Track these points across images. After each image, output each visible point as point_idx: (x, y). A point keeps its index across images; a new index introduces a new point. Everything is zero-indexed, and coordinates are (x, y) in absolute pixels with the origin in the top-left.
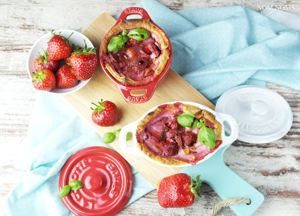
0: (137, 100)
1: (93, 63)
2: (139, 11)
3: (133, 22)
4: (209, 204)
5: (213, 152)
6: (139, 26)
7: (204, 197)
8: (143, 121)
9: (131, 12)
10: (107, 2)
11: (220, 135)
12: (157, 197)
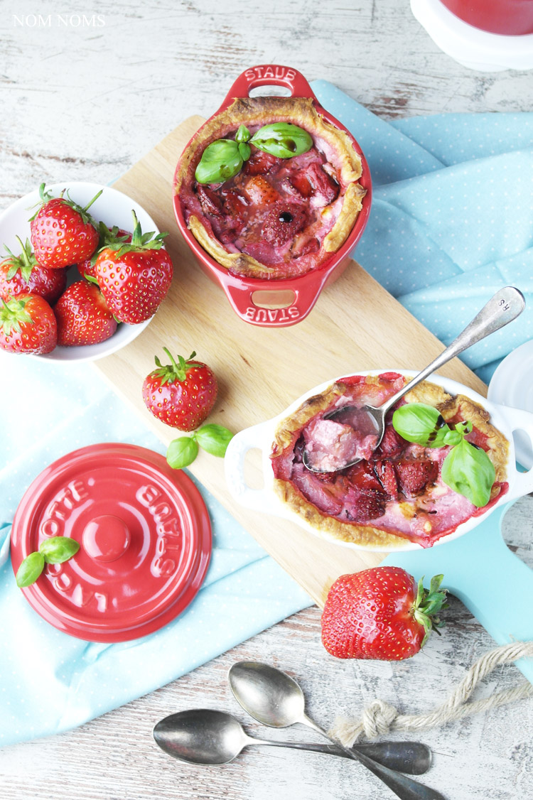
0: (272, 319)
1: (159, 276)
2: (285, 76)
3: (267, 105)
4: (459, 651)
5: (483, 513)
6: (284, 118)
7: (446, 631)
8: (293, 421)
9: (263, 77)
10: (202, 87)
11: (503, 468)
12: (319, 625)
